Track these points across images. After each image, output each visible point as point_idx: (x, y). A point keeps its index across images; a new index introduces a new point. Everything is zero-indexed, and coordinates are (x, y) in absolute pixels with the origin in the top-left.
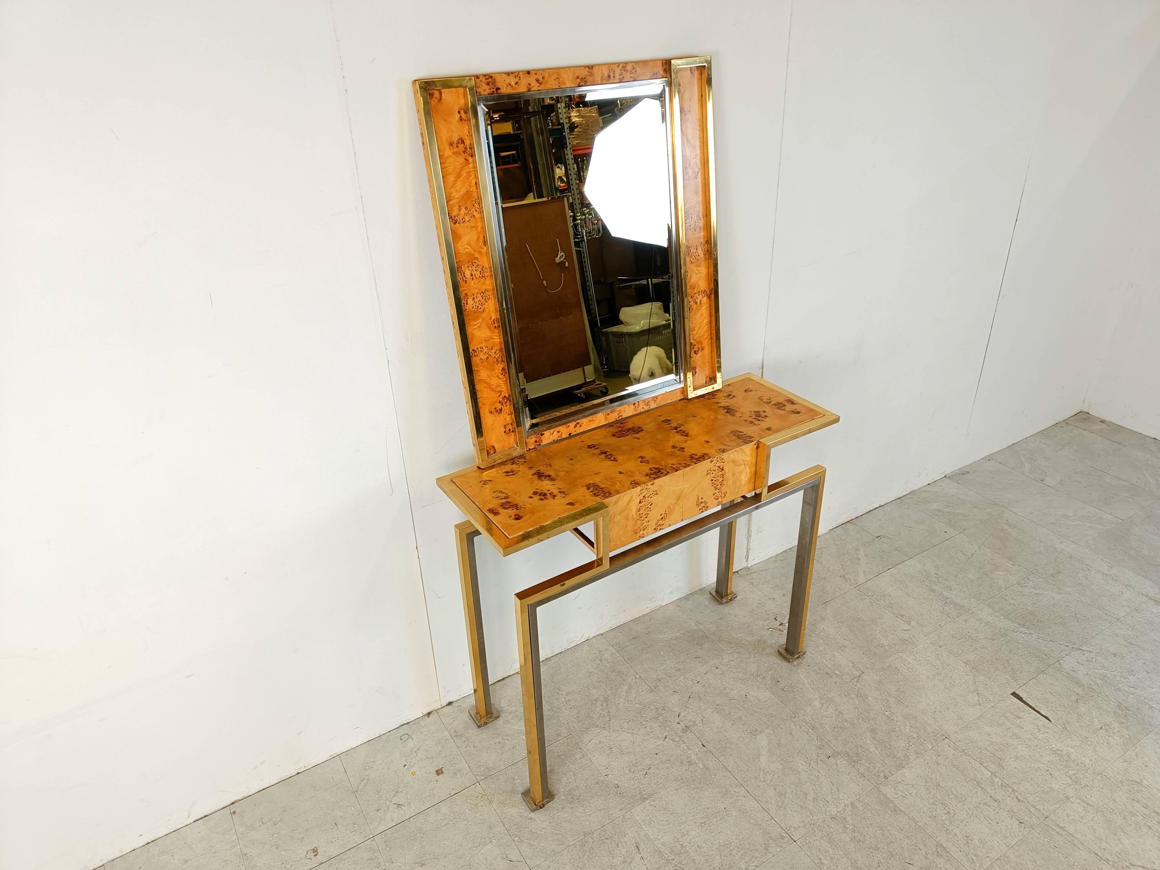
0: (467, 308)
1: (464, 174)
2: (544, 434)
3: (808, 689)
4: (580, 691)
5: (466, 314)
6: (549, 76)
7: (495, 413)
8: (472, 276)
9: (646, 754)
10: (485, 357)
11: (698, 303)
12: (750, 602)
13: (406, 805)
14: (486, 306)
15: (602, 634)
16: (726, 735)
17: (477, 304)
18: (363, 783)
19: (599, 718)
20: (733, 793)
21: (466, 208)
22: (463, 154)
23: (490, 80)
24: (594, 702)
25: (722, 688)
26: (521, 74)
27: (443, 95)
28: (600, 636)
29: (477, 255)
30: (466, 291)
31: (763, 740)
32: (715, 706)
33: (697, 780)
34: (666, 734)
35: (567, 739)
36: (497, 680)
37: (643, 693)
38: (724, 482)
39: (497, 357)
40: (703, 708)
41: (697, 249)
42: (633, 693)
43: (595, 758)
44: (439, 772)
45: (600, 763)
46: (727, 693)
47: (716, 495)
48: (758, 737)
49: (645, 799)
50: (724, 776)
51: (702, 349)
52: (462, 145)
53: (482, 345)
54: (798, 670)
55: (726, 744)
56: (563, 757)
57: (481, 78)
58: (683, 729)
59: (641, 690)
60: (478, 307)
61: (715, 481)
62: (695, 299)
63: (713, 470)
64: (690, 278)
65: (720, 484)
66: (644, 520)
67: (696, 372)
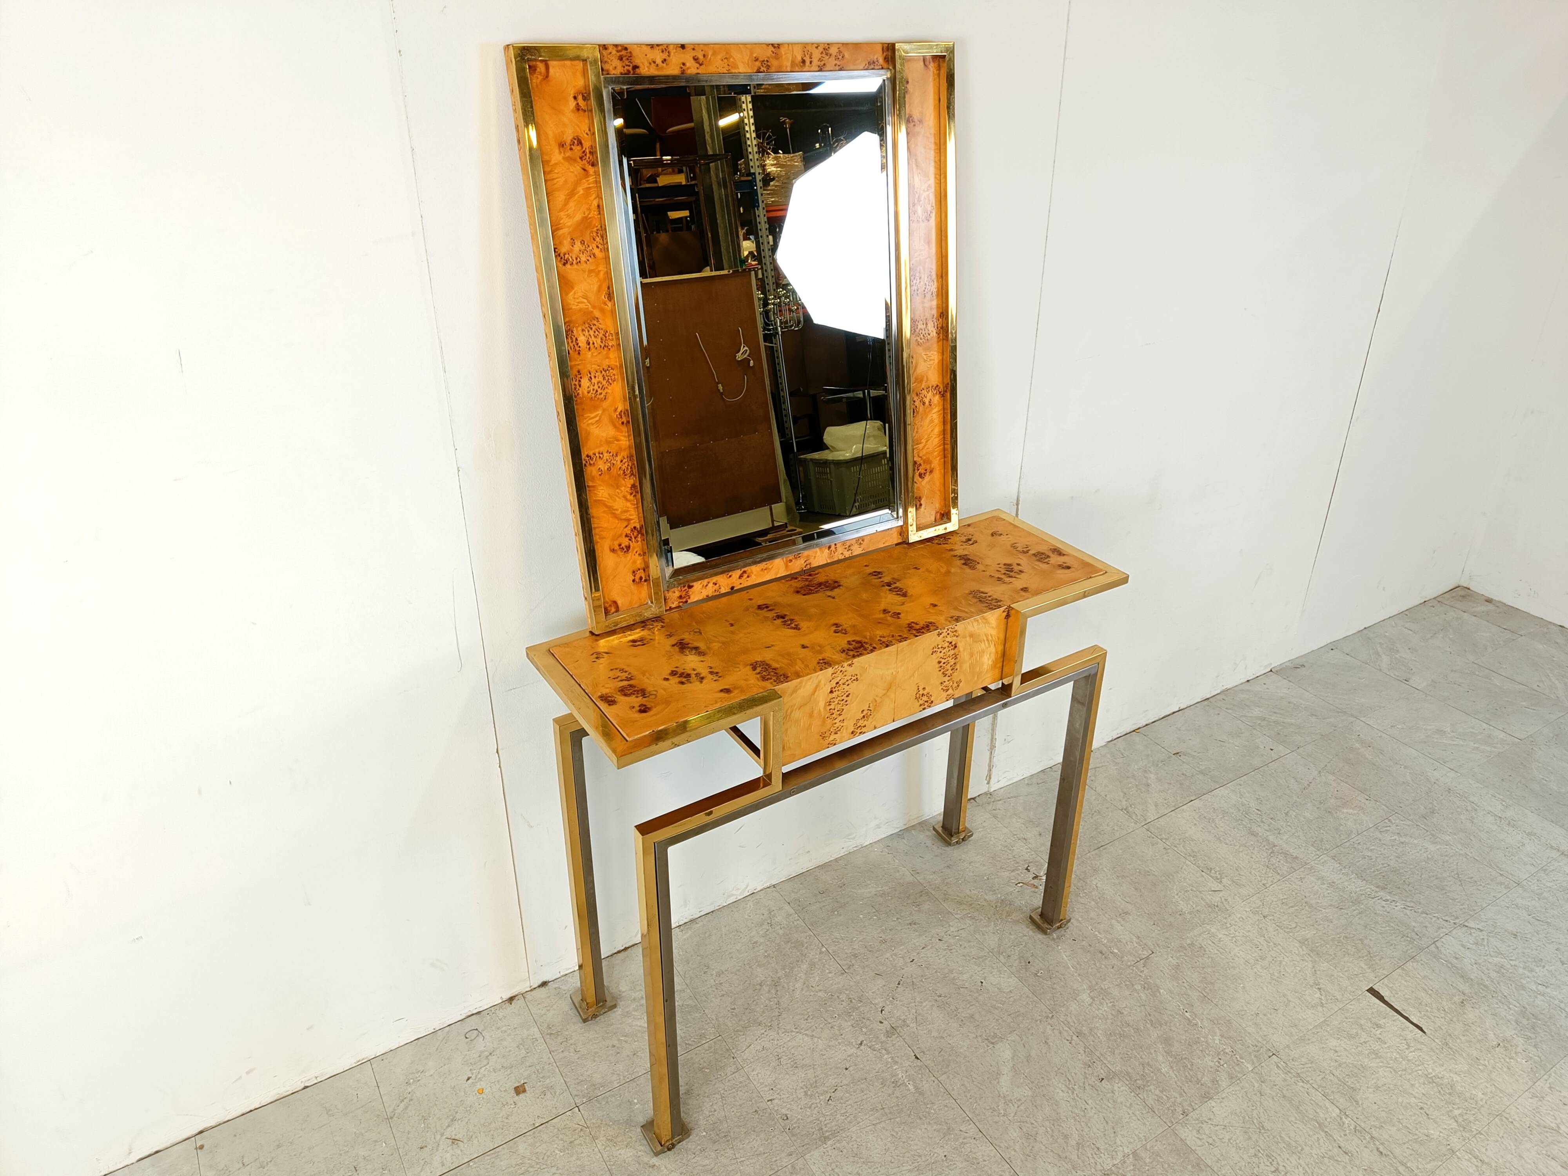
0: (580, 392)
1: (581, 190)
2: (692, 586)
3: (1073, 975)
4: (738, 970)
5: (579, 401)
6: (715, 53)
7: (619, 552)
8: (589, 344)
9: (831, 1069)
10: (607, 467)
11: (927, 403)
12: (991, 843)
13: (465, 1141)
14: (609, 391)
15: (774, 886)
16: (950, 1042)
17: (596, 387)
18: (402, 1105)
19: (763, 1012)
20: (958, 1132)
21: (583, 242)
22: (579, 160)
23: (624, 53)
24: (758, 987)
25: (946, 971)
26: (671, 47)
27: (551, 70)
28: (772, 889)
29: (597, 314)
30: (579, 367)
31: (1005, 1052)
32: (936, 998)
33: (905, 1110)
34: (861, 1038)
35: (715, 1043)
36: (616, 951)
37: (830, 975)
38: (958, 666)
39: (623, 467)
40: (918, 999)
41: (926, 324)
42: (816, 974)
43: (755, 1073)
44: (519, 1090)
45: (761, 1081)
46: (954, 979)
47: (945, 684)
48: (997, 1046)
49: (827, 1138)
50: (946, 1106)
51: (931, 472)
52: (579, 148)
53: (601, 449)
54: (1058, 946)
55: (950, 1055)
56: (708, 1071)
57: (610, 49)
58: (887, 1032)
59: (827, 971)
60: (597, 391)
61: (944, 663)
62: (923, 398)
63: (941, 648)
64: (916, 367)
65: (951, 668)
66: (836, 719)
67: (921, 505)
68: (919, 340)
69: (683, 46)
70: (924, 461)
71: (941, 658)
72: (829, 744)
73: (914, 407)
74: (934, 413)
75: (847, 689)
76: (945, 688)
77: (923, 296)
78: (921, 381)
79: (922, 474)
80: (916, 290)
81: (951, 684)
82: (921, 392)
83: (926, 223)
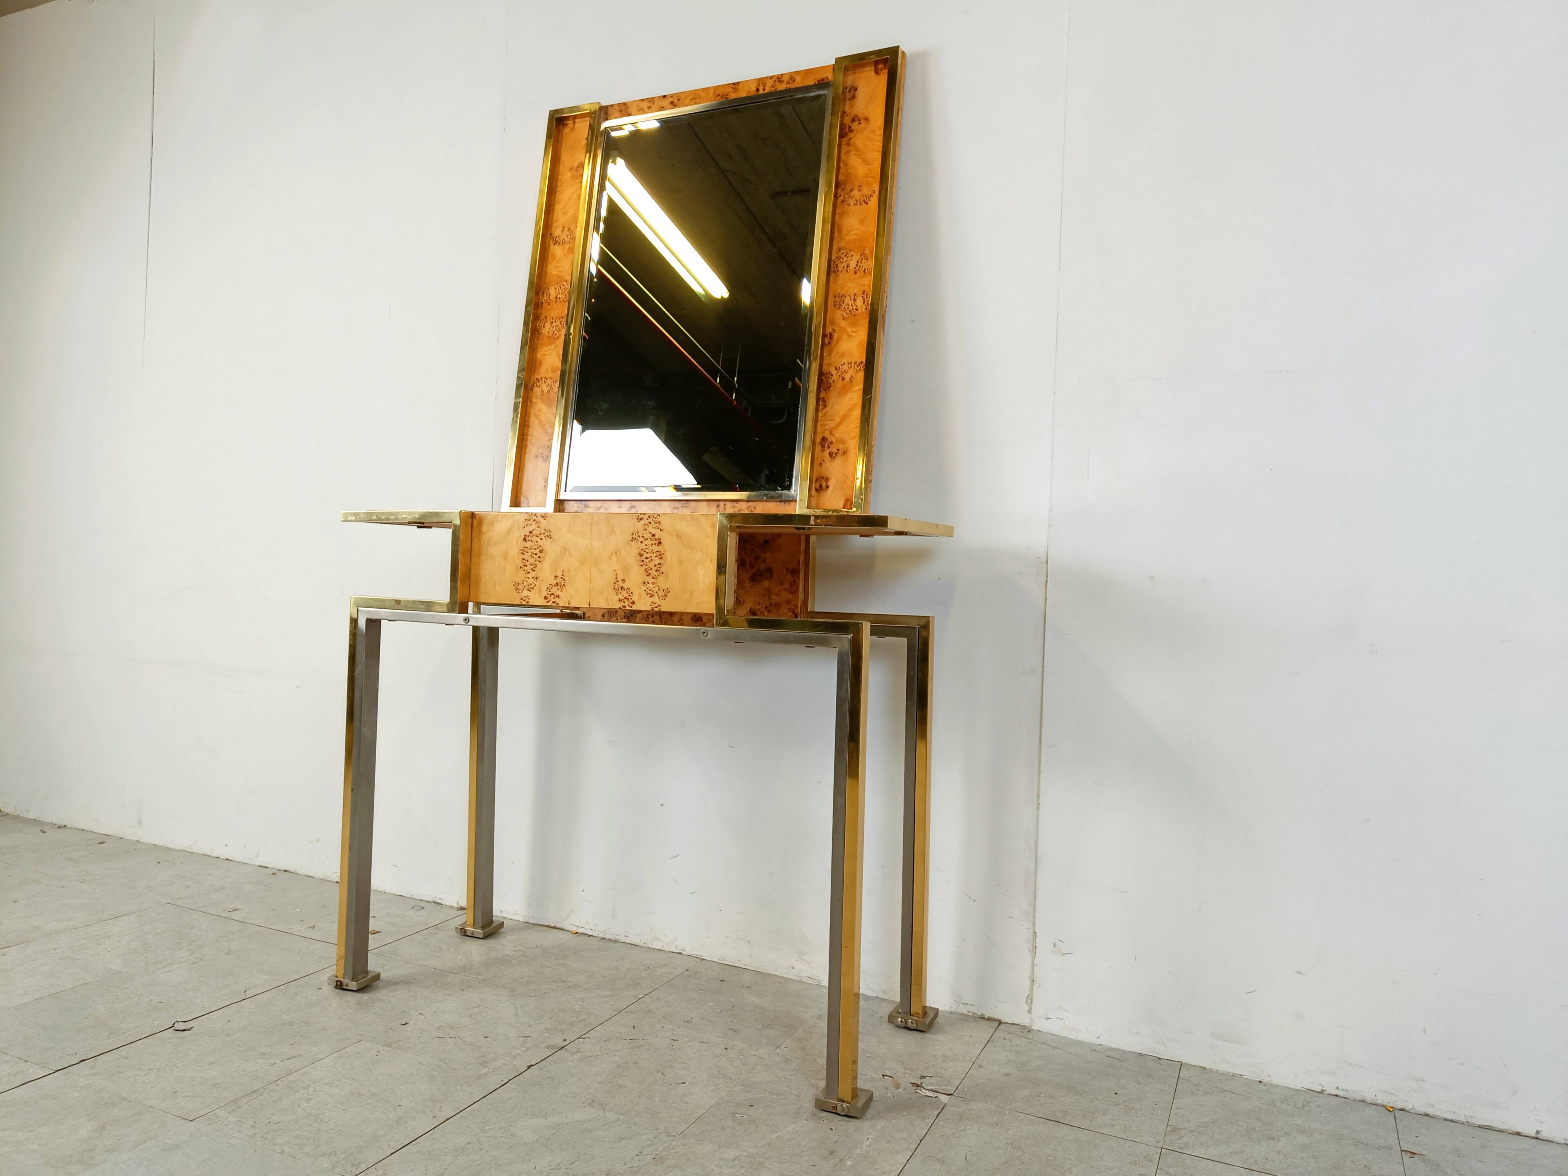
0: (543, 331)
4: (573, 970)
5: (541, 338)
6: (686, 97)
8: (557, 298)
10: (547, 389)
11: (848, 379)
12: (938, 1048)
15: (702, 959)
16: (570, 1080)
17: (554, 329)
20: (438, 1106)
21: (569, 230)
24: (560, 981)
25: (680, 1060)
28: (698, 959)
30: (547, 314)
32: (631, 1062)
33: (451, 1074)
36: (546, 924)
37: (607, 1005)
38: (664, 570)
40: (619, 1053)
42: (602, 999)
43: (451, 1002)
46: (672, 1067)
47: (648, 586)
49: (390, 1046)
50: (470, 1094)
51: (844, 453)
53: (547, 376)
55: (549, 1084)
56: (439, 984)
57: (615, 107)
58: (555, 1045)
59: (612, 1003)
60: (554, 332)
61: (646, 558)
62: (842, 373)
63: (643, 537)
64: (838, 342)
65: (656, 568)
66: (529, 573)
67: (827, 487)
69: (664, 96)
70: (838, 440)
71: (643, 550)
72: (522, 599)
73: (831, 381)
74: (855, 391)
75: (540, 542)
76: (649, 592)
77: (854, 272)
78: (842, 355)
79: (833, 453)
80: (846, 267)
81: (656, 589)
82: (841, 367)
83: (864, 205)
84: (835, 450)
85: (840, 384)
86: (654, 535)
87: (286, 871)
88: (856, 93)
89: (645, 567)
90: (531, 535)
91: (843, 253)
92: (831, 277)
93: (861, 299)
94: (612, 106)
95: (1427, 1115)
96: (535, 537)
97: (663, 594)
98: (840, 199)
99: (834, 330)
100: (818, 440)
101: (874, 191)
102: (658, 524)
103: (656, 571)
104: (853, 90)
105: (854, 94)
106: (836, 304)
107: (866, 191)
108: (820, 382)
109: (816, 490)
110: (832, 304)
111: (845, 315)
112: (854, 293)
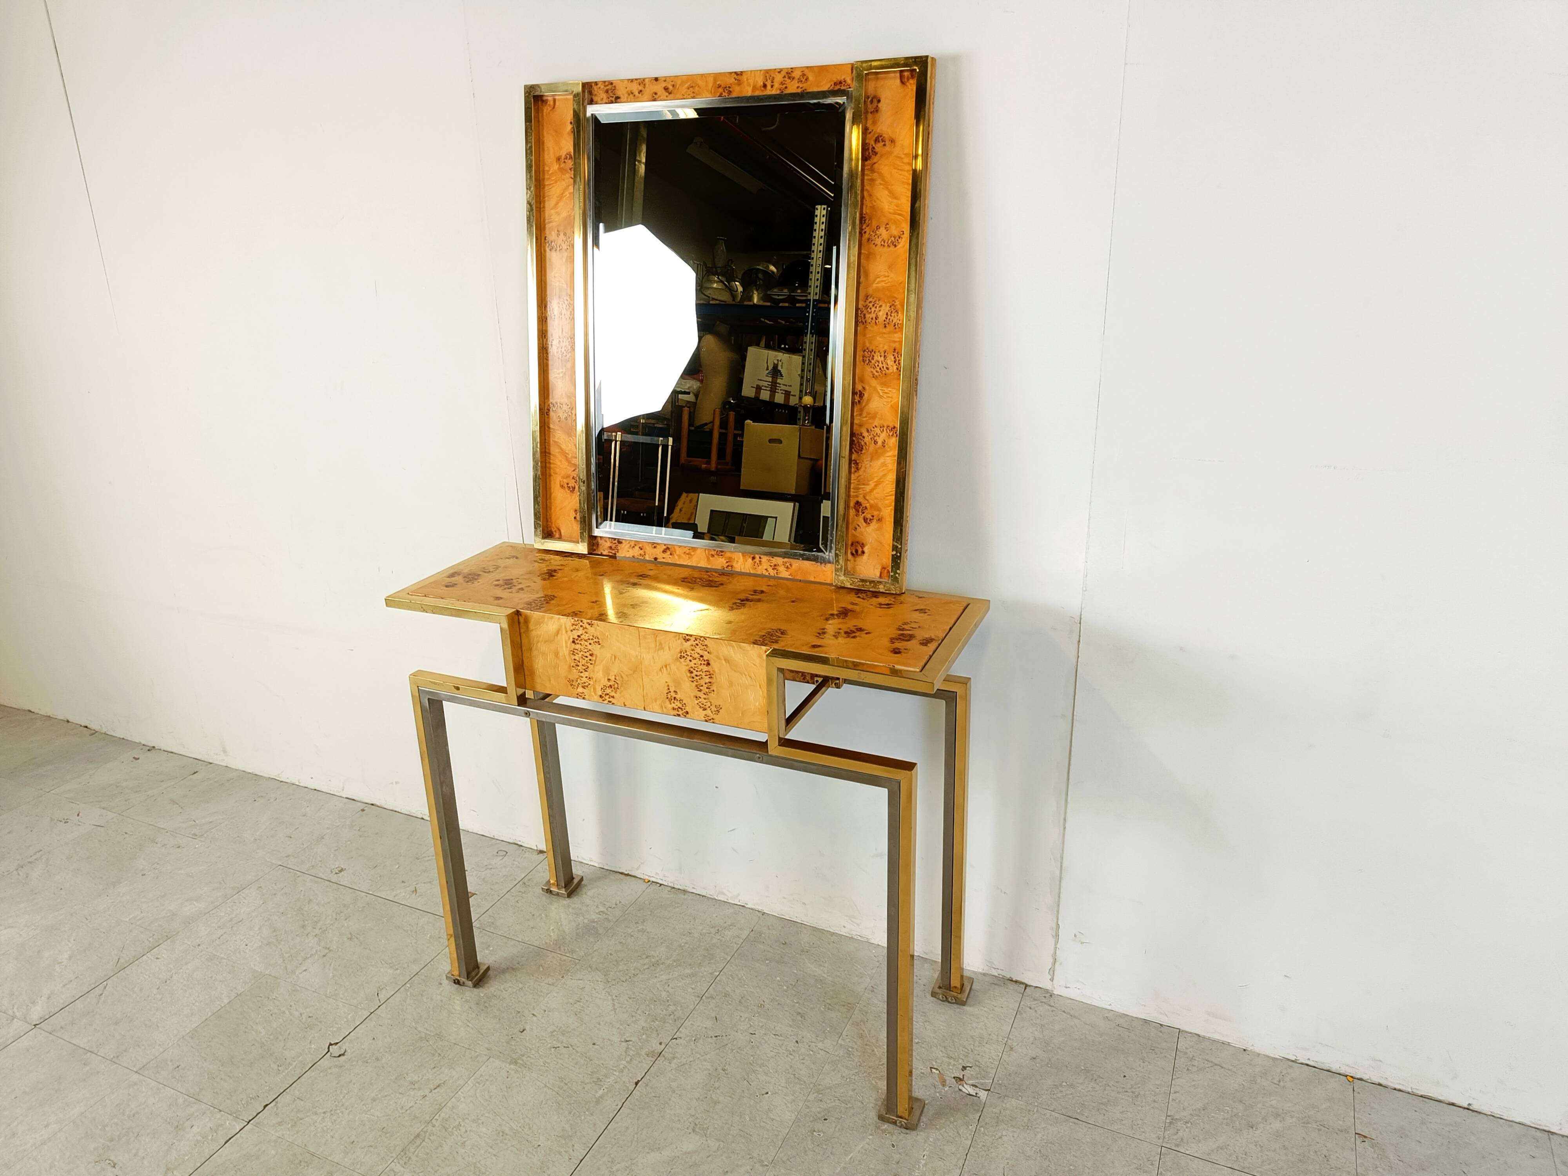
0: (551, 351)
1: (567, 194)
3: (839, 1163)
4: (653, 938)
6: (682, 84)
7: (567, 489)
8: (561, 315)
9: (588, 1035)
10: (564, 417)
12: (974, 1025)
13: (417, 895)
15: (764, 914)
16: (673, 1099)
20: (570, 1144)
21: (565, 235)
22: (569, 171)
23: (610, 87)
24: (644, 956)
25: (760, 1062)
26: (647, 81)
27: (557, 103)
28: (760, 914)
30: (552, 333)
31: (690, 1143)
32: (719, 1068)
33: (574, 1098)
34: (633, 1039)
36: (620, 871)
37: (690, 990)
38: (714, 687)
40: (708, 1056)
42: (684, 981)
43: (555, 995)
45: (550, 1002)
46: (755, 1071)
47: (700, 700)
48: (693, 1135)
49: (516, 1063)
50: (595, 1125)
51: (879, 520)
52: (570, 161)
53: (561, 401)
54: (871, 1135)
55: (656, 1105)
56: (541, 969)
57: (600, 85)
58: (653, 1051)
59: (693, 986)
60: (563, 353)
61: (697, 676)
62: (874, 436)
63: (691, 656)
64: (869, 401)
65: (706, 686)
66: (582, 672)
67: (863, 552)
68: (875, 372)
69: (656, 79)
70: (871, 506)
71: (692, 667)
72: (577, 694)
73: (863, 443)
74: (888, 457)
75: (590, 647)
76: (702, 706)
77: (884, 326)
78: (874, 417)
79: (867, 519)
80: (874, 319)
81: (709, 704)
82: (872, 429)
83: (892, 248)
84: (869, 516)
85: (872, 447)
86: (702, 656)
87: (372, 805)
88: (880, 105)
89: (695, 683)
90: (580, 639)
91: (870, 302)
92: (859, 328)
93: (893, 357)
94: (596, 83)
95: (1380, 1085)
96: (583, 641)
97: (716, 709)
98: (866, 236)
99: (864, 388)
100: (852, 504)
101: (903, 232)
102: (704, 647)
103: (707, 688)
104: (875, 101)
105: (877, 106)
106: (865, 359)
107: (894, 231)
108: (852, 443)
109: (852, 554)
110: (861, 358)
111: (876, 374)
112: (883, 350)
